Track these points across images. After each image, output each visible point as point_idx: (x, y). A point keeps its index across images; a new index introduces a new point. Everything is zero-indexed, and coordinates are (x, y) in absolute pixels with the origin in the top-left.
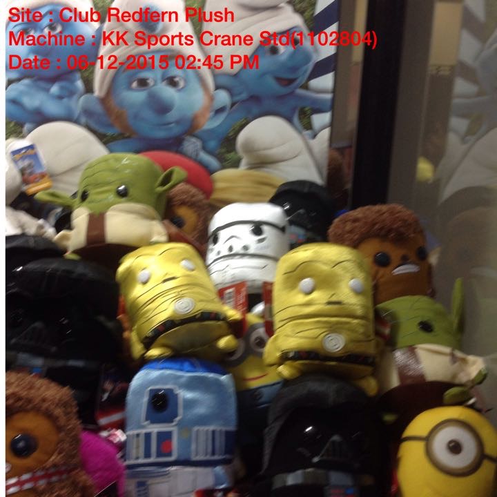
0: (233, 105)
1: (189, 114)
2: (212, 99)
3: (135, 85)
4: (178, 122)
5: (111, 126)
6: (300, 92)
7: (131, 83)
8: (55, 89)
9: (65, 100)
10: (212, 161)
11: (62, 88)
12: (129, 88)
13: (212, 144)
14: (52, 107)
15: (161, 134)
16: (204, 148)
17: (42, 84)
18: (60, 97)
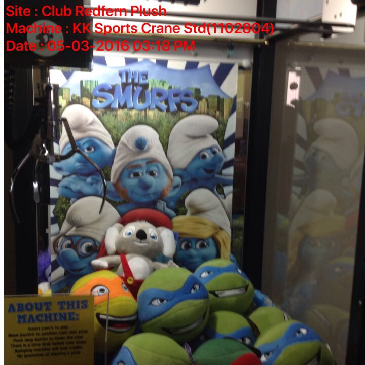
0: (183, 183)
1: (160, 189)
2: (172, 181)
3: (132, 176)
4: (154, 194)
5: (119, 197)
6: (217, 176)
7: (130, 175)
8: (89, 180)
9: (95, 185)
10: (172, 213)
11: (93, 179)
12: (129, 177)
13: (172, 204)
14: (87, 189)
15: (145, 200)
16: (168, 206)
17: (82, 178)
18: (92, 184)
